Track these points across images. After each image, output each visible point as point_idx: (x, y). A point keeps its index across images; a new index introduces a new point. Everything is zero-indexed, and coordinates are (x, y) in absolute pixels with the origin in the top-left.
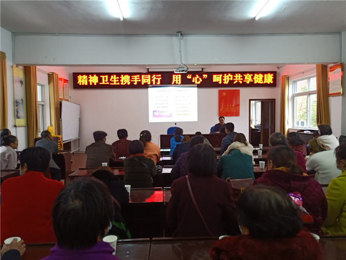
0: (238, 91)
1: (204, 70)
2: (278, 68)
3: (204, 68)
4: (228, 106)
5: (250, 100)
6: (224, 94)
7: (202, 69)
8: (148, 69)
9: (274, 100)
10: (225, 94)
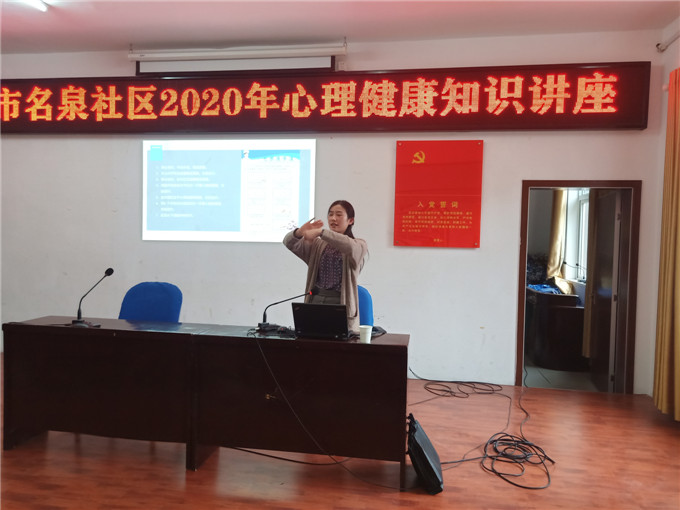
0: (478, 147)
1: (342, 67)
2: (660, 48)
3: (344, 57)
4: (432, 204)
5: (527, 185)
6: (420, 159)
7: (333, 58)
8: (138, 63)
9: (637, 185)
10: (422, 161)
